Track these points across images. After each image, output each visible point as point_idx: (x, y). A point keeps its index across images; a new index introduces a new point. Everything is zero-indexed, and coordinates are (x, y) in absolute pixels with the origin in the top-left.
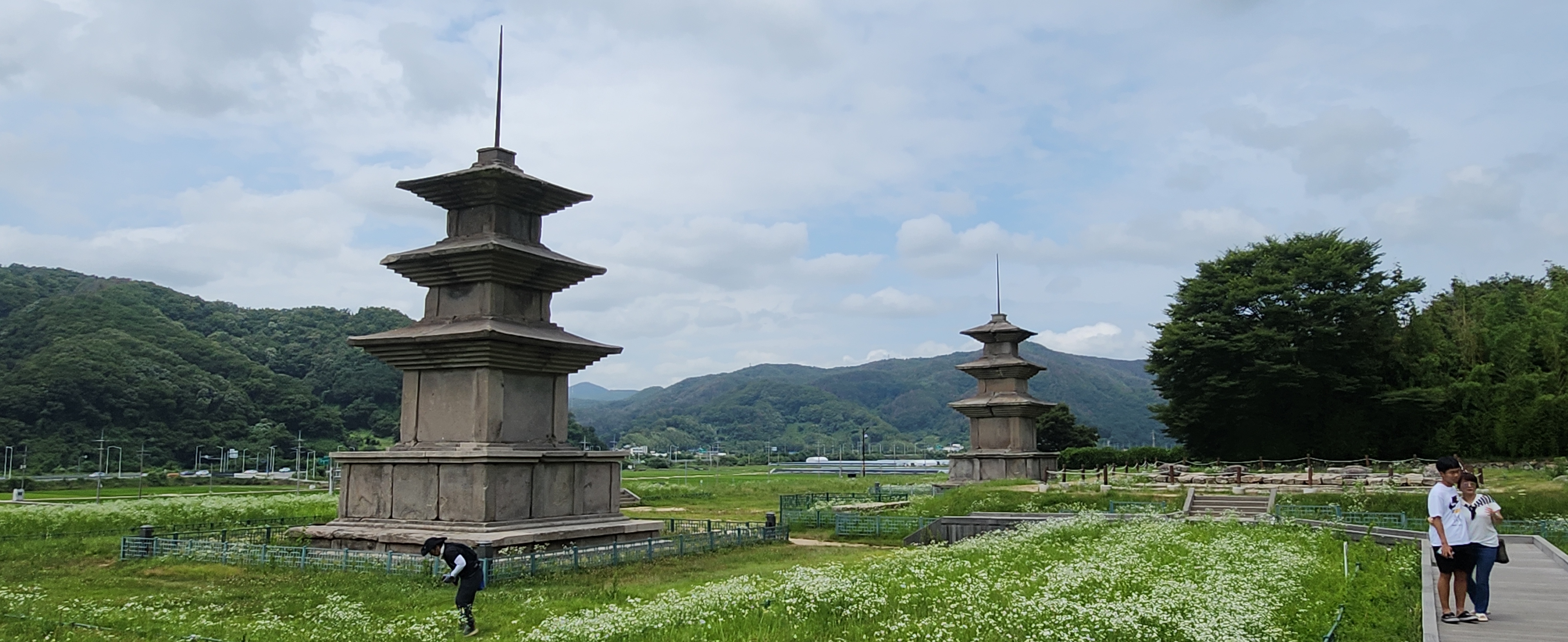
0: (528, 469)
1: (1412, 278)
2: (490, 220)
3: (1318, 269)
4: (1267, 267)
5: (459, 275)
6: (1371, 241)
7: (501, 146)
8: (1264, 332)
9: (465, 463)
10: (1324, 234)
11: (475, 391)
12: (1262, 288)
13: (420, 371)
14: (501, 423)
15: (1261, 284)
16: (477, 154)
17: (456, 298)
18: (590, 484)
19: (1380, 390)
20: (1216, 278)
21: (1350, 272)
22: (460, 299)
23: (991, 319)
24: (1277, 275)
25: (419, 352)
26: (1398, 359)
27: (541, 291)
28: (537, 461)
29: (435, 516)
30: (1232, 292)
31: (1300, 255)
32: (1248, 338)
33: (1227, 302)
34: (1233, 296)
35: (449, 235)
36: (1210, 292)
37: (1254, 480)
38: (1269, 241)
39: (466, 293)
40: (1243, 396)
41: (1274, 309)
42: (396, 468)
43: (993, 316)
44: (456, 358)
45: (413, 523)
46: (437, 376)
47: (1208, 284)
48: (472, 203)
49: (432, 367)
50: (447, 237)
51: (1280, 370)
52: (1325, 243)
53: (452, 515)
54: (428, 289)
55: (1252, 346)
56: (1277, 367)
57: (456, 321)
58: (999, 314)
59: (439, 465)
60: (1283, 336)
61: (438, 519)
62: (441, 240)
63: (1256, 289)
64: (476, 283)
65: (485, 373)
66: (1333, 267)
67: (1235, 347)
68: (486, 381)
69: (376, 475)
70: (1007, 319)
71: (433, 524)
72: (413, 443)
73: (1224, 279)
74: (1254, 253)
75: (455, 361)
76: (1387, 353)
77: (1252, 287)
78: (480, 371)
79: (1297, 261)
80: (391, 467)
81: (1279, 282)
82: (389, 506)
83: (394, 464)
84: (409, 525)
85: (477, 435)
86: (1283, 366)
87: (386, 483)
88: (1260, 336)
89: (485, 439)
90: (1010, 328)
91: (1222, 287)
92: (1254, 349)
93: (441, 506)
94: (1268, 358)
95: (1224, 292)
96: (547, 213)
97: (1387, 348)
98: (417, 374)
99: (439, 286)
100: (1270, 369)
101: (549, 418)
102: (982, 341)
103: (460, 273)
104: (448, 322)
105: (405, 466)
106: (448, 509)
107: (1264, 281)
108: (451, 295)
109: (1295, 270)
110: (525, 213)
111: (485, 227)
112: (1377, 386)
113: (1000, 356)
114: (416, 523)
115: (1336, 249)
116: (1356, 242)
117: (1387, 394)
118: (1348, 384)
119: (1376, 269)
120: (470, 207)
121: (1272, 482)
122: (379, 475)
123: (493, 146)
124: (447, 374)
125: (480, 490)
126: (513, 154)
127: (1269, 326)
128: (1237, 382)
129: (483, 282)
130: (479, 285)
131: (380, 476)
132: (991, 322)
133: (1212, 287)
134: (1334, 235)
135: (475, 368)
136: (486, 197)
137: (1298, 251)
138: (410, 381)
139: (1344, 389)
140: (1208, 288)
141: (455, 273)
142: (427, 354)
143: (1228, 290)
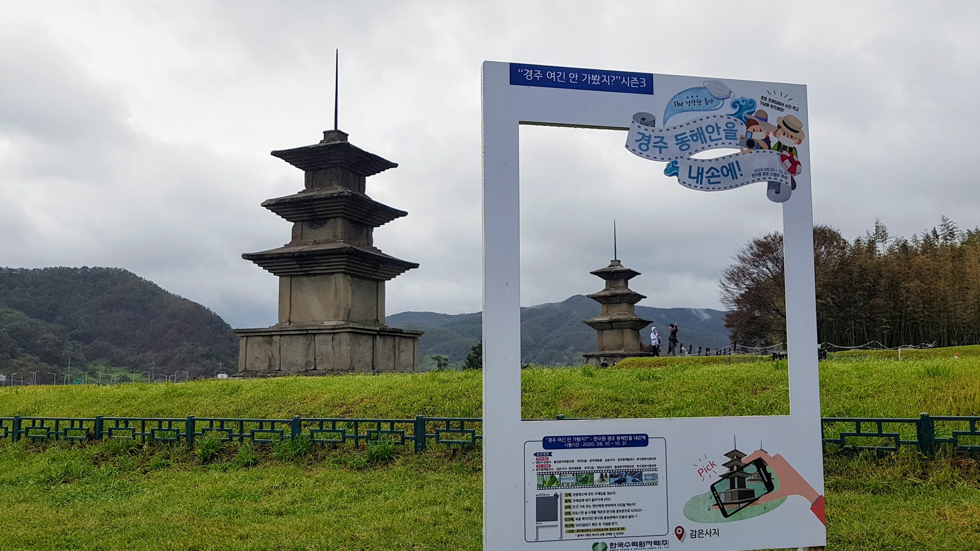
0: (371, 337)
2: (337, 177)
5: (318, 213)
7: (339, 129)
9: (332, 332)
11: (333, 289)
13: (292, 276)
14: (351, 309)
16: (323, 134)
17: (315, 229)
18: (404, 351)
22: (318, 230)
25: (295, 263)
27: (366, 227)
28: (376, 333)
29: (313, 367)
35: (306, 187)
39: (322, 225)
42: (282, 338)
43: (612, 261)
44: (321, 266)
46: (305, 279)
48: (324, 166)
49: (302, 273)
53: (326, 366)
54: (293, 224)
57: (316, 243)
58: (615, 260)
59: (314, 334)
62: (301, 190)
64: (330, 218)
65: (341, 276)
68: (342, 282)
69: (267, 343)
70: (621, 263)
72: (288, 323)
75: (318, 269)
78: (337, 275)
80: (279, 337)
82: (278, 362)
83: (281, 335)
85: (335, 317)
87: (275, 347)
89: (342, 318)
90: (622, 269)
93: (317, 361)
96: (370, 175)
98: (289, 278)
99: (303, 221)
101: (375, 308)
102: (604, 279)
103: (319, 211)
104: (311, 244)
105: (289, 336)
108: (311, 227)
110: (355, 173)
111: (334, 181)
113: (615, 288)
120: (321, 169)
123: (333, 129)
124: (311, 278)
125: (346, 349)
126: (346, 135)
129: (335, 218)
130: (332, 220)
131: (271, 344)
132: (610, 265)
135: (333, 273)
136: (334, 162)
141: (316, 212)
142: (300, 265)
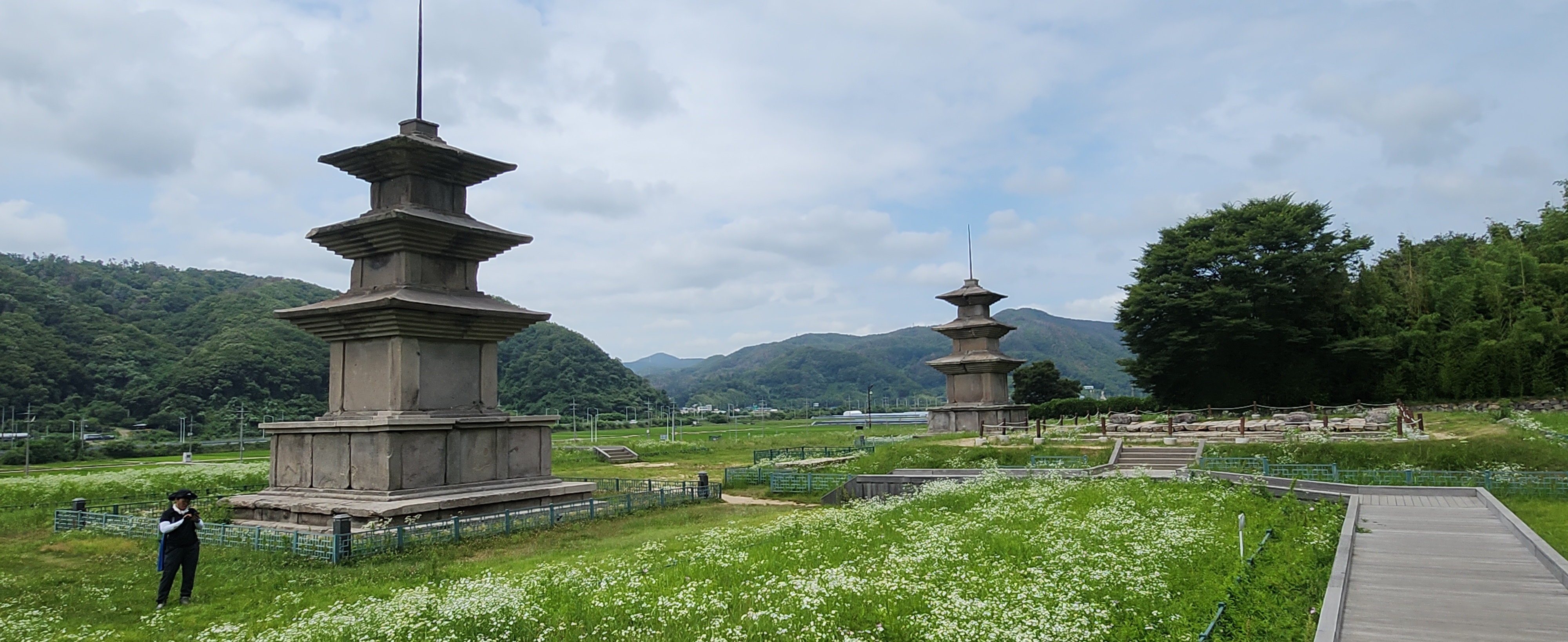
0: (442, 437)
1: (1361, 237)
2: (407, 191)
3: (1271, 230)
4: (1224, 231)
5: (375, 246)
6: (1321, 203)
7: (423, 119)
8: (1220, 290)
9: (371, 432)
10: (1276, 198)
11: (390, 360)
12: (1219, 249)
13: (344, 342)
14: (417, 392)
15: (1218, 246)
16: (399, 126)
17: (377, 268)
18: (516, 449)
19: (1331, 340)
20: (1178, 242)
21: (1302, 233)
22: (380, 269)
23: (964, 284)
24: (1233, 237)
25: (337, 323)
26: (1348, 312)
27: (465, 261)
28: (451, 428)
29: (348, 485)
30: (1191, 255)
31: (1255, 219)
32: (1206, 296)
33: (1187, 263)
34: (1192, 258)
35: (372, 207)
36: (1171, 255)
37: (1200, 428)
38: (1225, 207)
39: (385, 263)
40: (1202, 349)
41: (1230, 268)
42: (315, 438)
43: (966, 281)
44: (369, 327)
45: (328, 492)
46: (358, 345)
47: (1169, 247)
48: (390, 175)
49: (352, 337)
50: (371, 209)
51: (1236, 324)
52: (1278, 207)
53: (362, 483)
54: (353, 261)
55: (1210, 303)
56: (1234, 322)
57: (375, 291)
58: (971, 280)
59: (350, 434)
60: (1239, 293)
61: (350, 488)
62: (366, 212)
63: (1214, 251)
64: (391, 253)
65: (397, 343)
66: (1285, 228)
67: (1195, 304)
68: (399, 350)
69: (299, 444)
70: (979, 284)
71: (345, 493)
72: (340, 412)
73: (1185, 243)
74: (1211, 218)
75: (371, 331)
76: (1337, 306)
77: (1210, 250)
78: (393, 340)
79: (1252, 224)
80: (310, 437)
81: (1235, 243)
82: (309, 475)
83: (314, 434)
84: (324, 494)
85: (392, 404)
86: (1238, 321)
87: (307, 453)
88: (1217, 294)
89: (399, 407)
90: (981, 291)
91: (1183, 251)
92: (1211, 305)
93: (353, 475)
94: (1225, 314)
95: (1184, 255)
96: (471, 184)
97: (1337, 302)
98: (342, 345)
99: (363, 258)
100: (1227, 323)
101: (476, 385)
102: (956, 305)
103: (376, 243)
104: (368, 292)
105: (323, 435)
106: (358, 479)
107: (1221, 244)
108: (372, 266)
109: (1249, 232)
110: (446, 183)
111: (403, 198)
112: (1328, 337)
113: (972, 318)
114: (331, 492)
115: (1288, 212)
116: (1308, 205)
117: (1337, 344)
118: (1300, 336)
119: (1327, 230)
120: (389, 179)
121: (1217, 429)
122: (301, 445)
123: (415, 117)
124: (368, 344)
125: (384, 458)
126: (436, 126)
127: (1226, 285)
128: (1197, 336)
129: (398, 251)
130: (395, 255)
131: (302, 447)
132: (964, 287)
133: (1174, 251)
134: (1286, 199)
135: (390, 337)
136: (400, 167)
137: (1253, 215)
138: (336, 350)
139: (1297, 340)
140: (1170, 251)
141: (371, 244)
142: (345, 325)
143: (1187, 253)
